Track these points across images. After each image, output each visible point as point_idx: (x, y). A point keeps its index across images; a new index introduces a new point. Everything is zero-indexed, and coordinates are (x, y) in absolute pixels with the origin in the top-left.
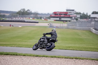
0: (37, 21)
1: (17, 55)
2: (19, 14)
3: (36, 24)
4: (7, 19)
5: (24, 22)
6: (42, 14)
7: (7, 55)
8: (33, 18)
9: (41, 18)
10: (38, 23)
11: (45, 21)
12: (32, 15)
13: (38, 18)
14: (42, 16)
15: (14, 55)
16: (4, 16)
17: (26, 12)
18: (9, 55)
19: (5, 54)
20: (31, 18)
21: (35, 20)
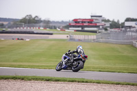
0: (51, 32)
2: (25, 23)
4: (9, 30)
5: (33, 33)
8: (45, 28)
9: (55, 28)
10: (52, 34)
11: (61, 32)
12: (41, 24)
13: (51, 28)
17: (34, 19)
20: (41, 28)
21: (48, 31)
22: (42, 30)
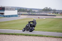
0: (55, 15)
1: (42, 36)
2: (44, 11)
3: (55, 17)
4: (37, 14)
5: (47, 15)
6: (58, 10)
7: (36, 36)
8: (53, 13)
9: (58, 13)
10: (56, 16)
11: (60, 15)
12: (52, 11)
13: (56, 13)
14: (58, 12)
15: (41, 36)
16: (34, 12)
17: (48, 9)
18: (38, 36)
19: (35, 36)
20: (51, 13)
21: (54, 14)
22: (51, 14)
